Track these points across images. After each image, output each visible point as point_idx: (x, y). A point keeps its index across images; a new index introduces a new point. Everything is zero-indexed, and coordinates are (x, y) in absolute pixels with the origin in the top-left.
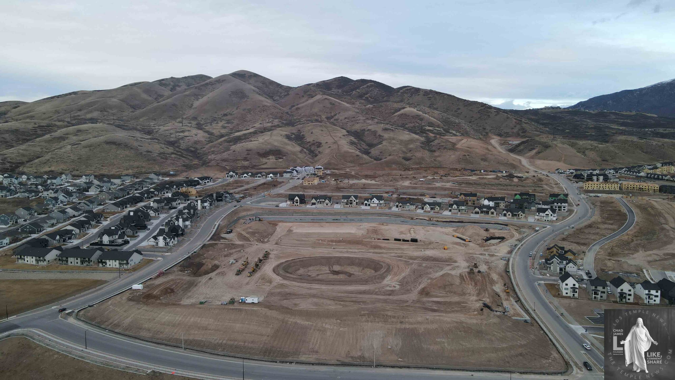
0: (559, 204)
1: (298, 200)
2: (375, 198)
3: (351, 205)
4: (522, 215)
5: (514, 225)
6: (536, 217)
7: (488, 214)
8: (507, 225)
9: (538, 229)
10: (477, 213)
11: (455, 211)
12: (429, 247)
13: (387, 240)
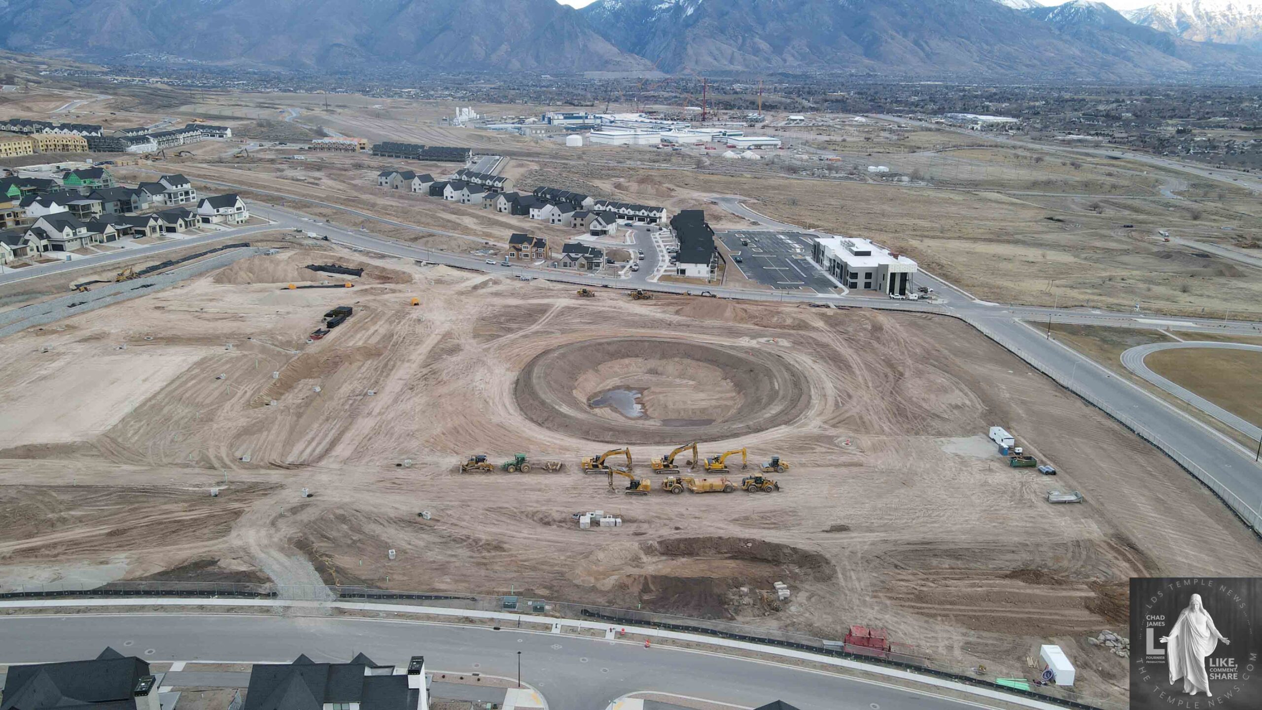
0: (179, 186)
4: (198, 221)
5: (262, 241)
6: (215, 220)
7: (143, 233)
8: (246, 245)
9: (314, 235)
10: (111, 238)
11: (76, 245)
12: (388, 313)
13: (320, 332)
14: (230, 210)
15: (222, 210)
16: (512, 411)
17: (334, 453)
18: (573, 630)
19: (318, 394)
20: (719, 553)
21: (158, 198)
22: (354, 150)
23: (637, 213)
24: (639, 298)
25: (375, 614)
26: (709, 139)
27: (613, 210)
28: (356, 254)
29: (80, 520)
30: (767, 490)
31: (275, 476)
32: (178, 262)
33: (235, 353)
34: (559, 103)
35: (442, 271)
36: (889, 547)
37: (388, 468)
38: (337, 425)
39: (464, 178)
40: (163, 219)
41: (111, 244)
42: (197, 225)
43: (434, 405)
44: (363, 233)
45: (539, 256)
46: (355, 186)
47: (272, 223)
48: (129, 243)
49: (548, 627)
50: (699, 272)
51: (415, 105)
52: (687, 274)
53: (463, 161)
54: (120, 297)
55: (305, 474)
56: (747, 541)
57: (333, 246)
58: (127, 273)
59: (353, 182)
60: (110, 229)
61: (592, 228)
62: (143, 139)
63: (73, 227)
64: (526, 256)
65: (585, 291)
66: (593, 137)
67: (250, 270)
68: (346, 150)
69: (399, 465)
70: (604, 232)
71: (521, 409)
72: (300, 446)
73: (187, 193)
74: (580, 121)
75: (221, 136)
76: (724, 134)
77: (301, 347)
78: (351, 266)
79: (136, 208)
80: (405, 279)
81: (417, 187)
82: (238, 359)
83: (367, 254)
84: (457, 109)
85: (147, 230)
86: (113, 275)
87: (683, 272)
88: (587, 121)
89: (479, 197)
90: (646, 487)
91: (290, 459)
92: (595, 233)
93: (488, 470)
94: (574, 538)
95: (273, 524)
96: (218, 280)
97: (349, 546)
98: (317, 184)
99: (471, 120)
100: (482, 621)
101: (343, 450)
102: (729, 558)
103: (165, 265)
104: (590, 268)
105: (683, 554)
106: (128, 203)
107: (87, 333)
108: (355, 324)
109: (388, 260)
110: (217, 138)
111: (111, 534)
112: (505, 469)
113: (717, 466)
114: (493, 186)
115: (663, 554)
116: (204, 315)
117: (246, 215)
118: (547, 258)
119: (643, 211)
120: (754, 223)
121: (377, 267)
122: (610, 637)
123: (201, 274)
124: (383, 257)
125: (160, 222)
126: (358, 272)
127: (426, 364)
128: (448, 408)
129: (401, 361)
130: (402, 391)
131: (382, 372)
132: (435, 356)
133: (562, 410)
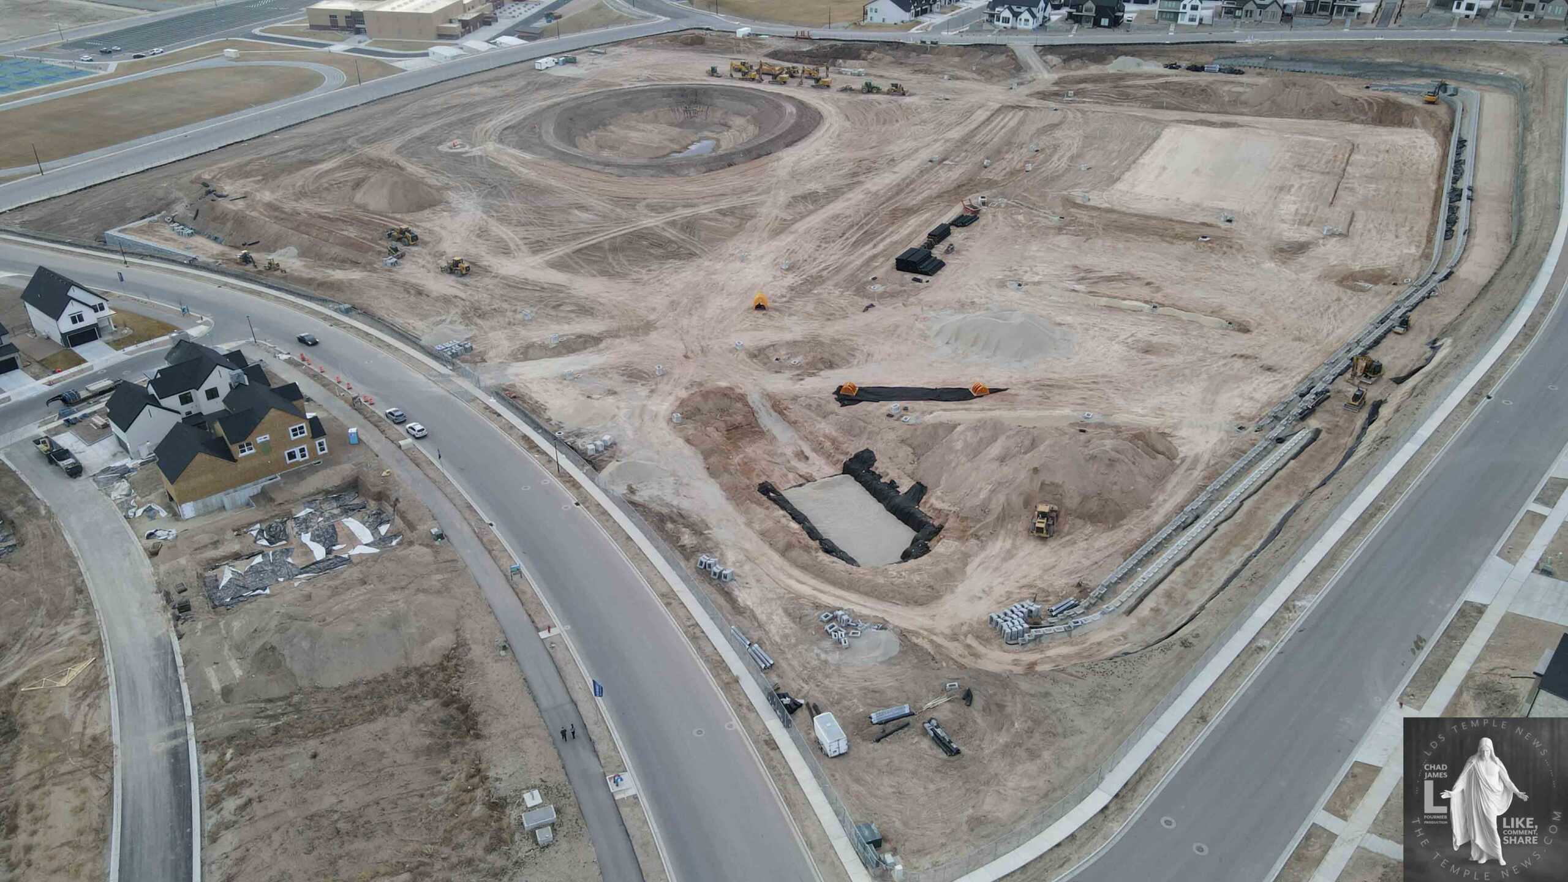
12: (829, 285)
13: (963, 222)
16: (827, 125)
17: (989, 113)
38: (978, 139)
69: (948, 98)
71: (819, 123)
72: (1012, 124)
91: (1021, 113)
101: (981, 115)
127: (851, 187)
128: (874, 137)
129: (876, 194)
130: (903, 159)
131: (904, 187)
132: (834, 193)
133: (794, 110)
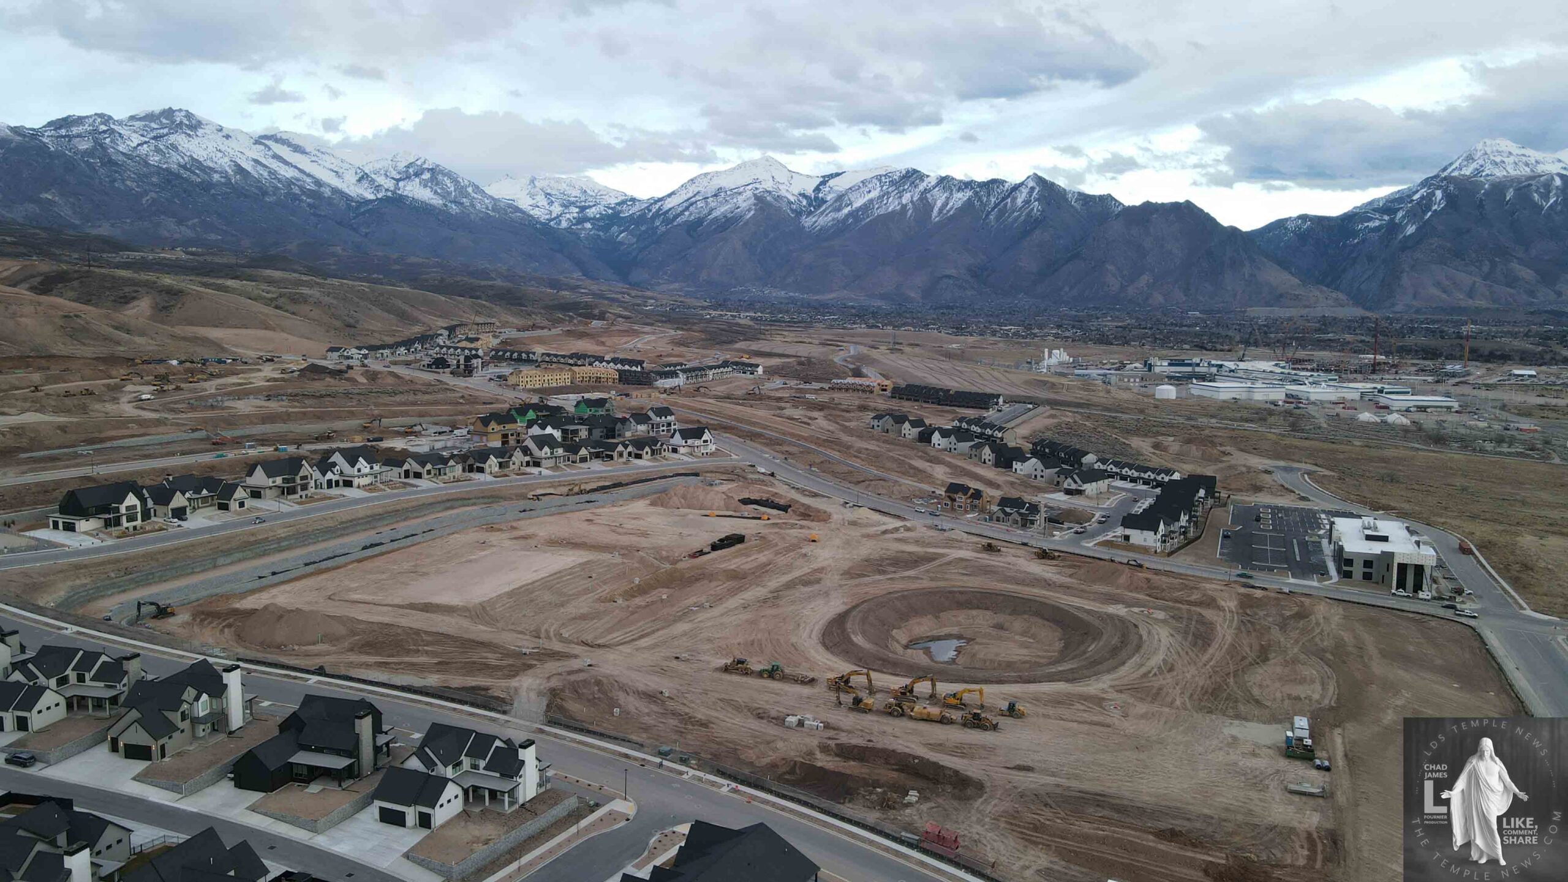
0: (663, 418)
1: (135, 507)
2: (361, 459)
3: (304, 493)
4: (665, 451)
5: (712, 472)
6: (682, 450)
7: (611, 457)
8: (697, 475)
9: (763, 470)
10: (583, 460)
11: (550, 463)
12: (781, 545)
13: (701, 553)
14: (697, 442)
15: (690, 442)
16: (814, 636)
17: (636, 642)
18: (700, 779)
19: (662, 600)
20: (887, 763)
21: (642, 428)
22: (872, 392)
23: (1142, 475)
24: (1043, 558)
25: (564, 738)
26: (1356, 396)
27: (1115, 470)
28: (793, 491)
29: (427, 652)
30: (984, 728)
31: (577, 649)
32: (627, 484)
33: (618, 559)
34: (1187, 347)
35: (864, 513)
36: (1059, 791)
37: (667, 659)
39: (964, 425)
40: (634, 446)
41: (583, 465)
42: (663, 453)
43: (753, 622)
44: (812, 473)
45: (974, 507)
46: (846, 427)
47: (734, 457)
48: (596, 465)
49: (681, 773)
50: (1145, 540)
51: (1001, 345)
52: (1132, 541)
53: (987, 409)
54: (564, 509)
55: (600, 651)
56: (915, 757)
57: (776, 482)
58: (576, 489)
59: (847, 424)
60: (583, 452)
61: (1066, 486)
62: (673, 374)
63: (552, 448)
64: (960, 507)
65: (990, 545)
66: (1197, 389)
67: (684, 497)
68: (863, 391)
69: (677, 658)
70: (1079, 492)
71: (824, 635)
72: (615, 634)
73: (669, 425)
74: (1189, 369)
75: (752, 374)
76: (1381, 391)
77: (675, 562)
78: (782, 502)
79: (619, 435)
80: (822, 517)
81: (907, 432)
82: (617, 565)
83: (802, 491)
84: (1046, 350)
85: (615, 455)
86: (565, 490)
87: (1127, 538)
88: (1197, 369)
89: (965, 446)
90: (866, 704)
91: (600, 641)
92: (1068, 492)
93: (747, 673)
94: (772, 730)
95: (549, 678)
96: (653, 504)
97: (589, 701)
98: (808, 424)
99: (1061, 364)
100: (636, 759)
101: (646, 641)
102: (896, 770)
103: (616, 485)
104: (1024, 526)
105: (854, 759)
106: (613, 430)
107: (521, 533)
108: (740, 550)
109: (818, 499)
110: (748, 376)
111: (439, 663)
112: (760, 674)
113: (954, 701)
114: (992, 436)
115: (837, 755)
116: (621, 530)
117: (712, 448)
118: (982, 511)
119: (1149, 473)
120: (1303, 499)
121: (803, 505)
122: (725, 789)
123: (642, 496)
124: (815, 495)
125: (630, 449)
126: (784, 508)
127: (777, 591)
128: (762, 625)
129: (758, 585)
130: (736, 608)
131: (733, 592)
132: (790, 585)
133: (855, 639)
